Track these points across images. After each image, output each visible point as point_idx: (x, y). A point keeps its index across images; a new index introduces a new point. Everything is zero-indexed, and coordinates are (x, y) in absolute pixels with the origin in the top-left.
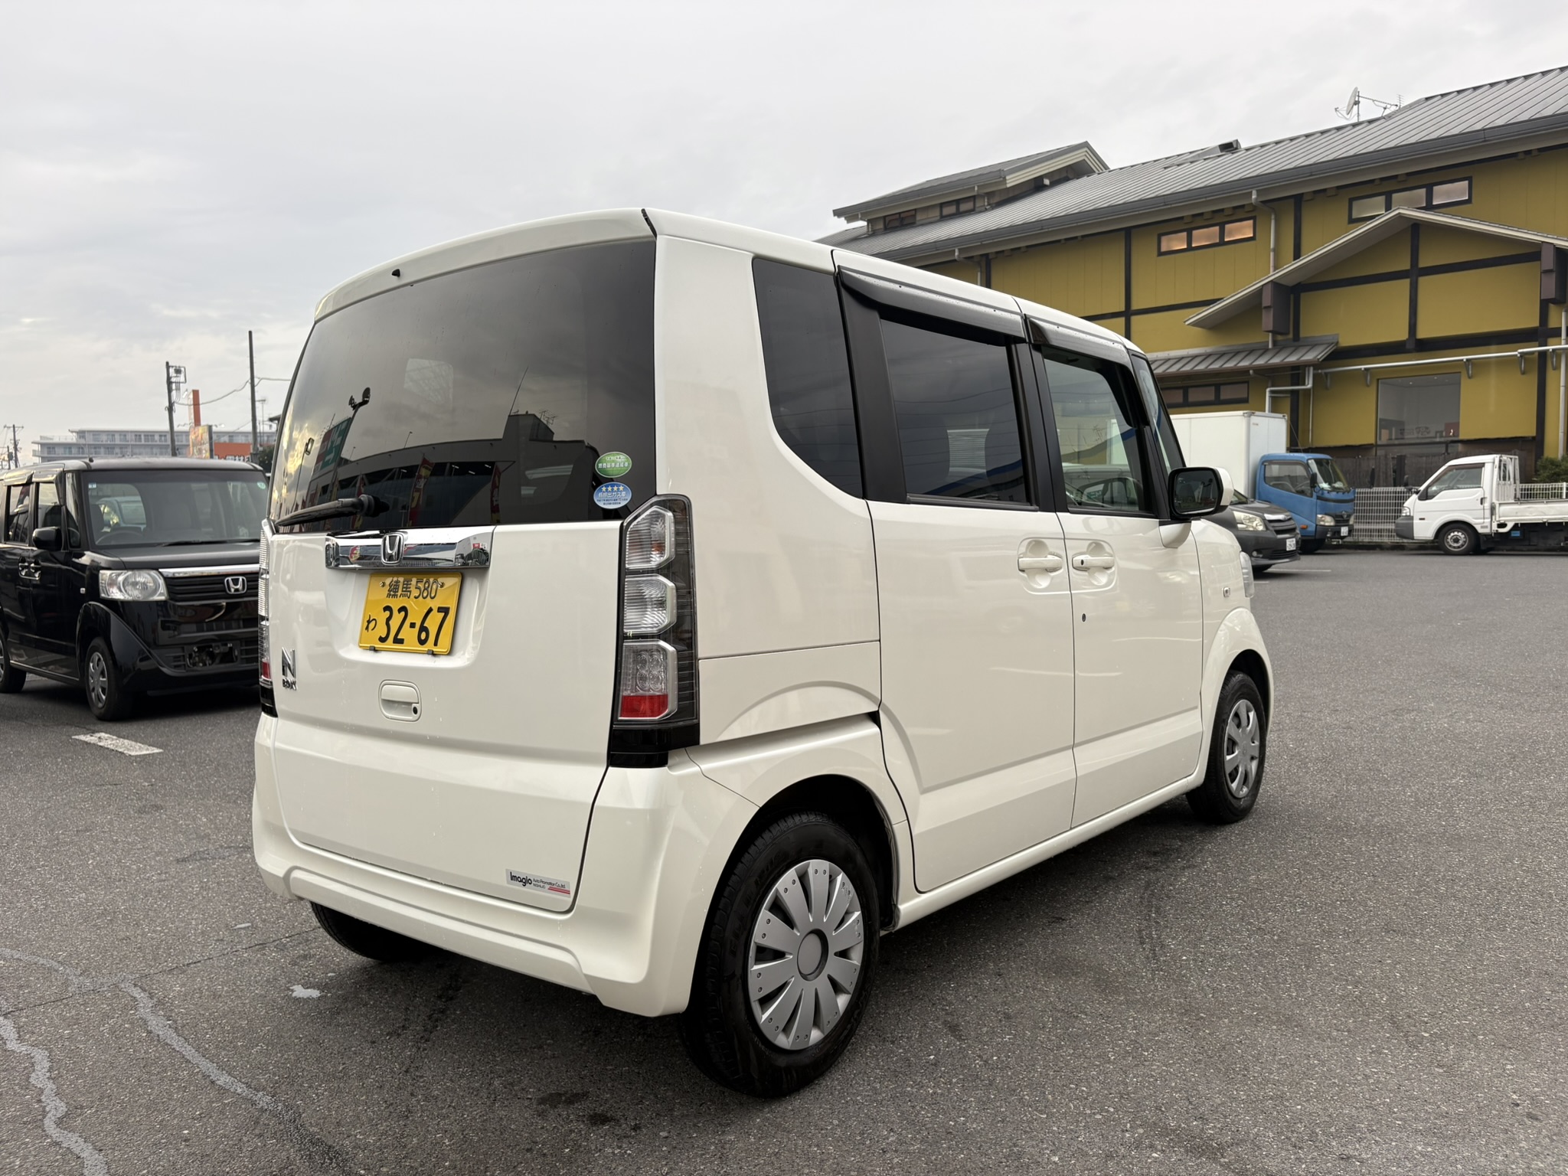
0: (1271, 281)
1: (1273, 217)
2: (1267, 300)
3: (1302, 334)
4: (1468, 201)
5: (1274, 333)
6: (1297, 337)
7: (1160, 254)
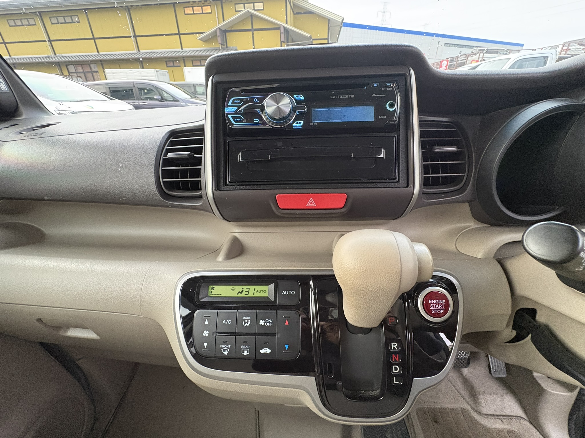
0: (218, 28)
1: (215, 6)
2: (218, 34)
3: (228, 46)
4: (263, 10)
5: (221, 44)
6: (227, 47)
7: (186, 14)
